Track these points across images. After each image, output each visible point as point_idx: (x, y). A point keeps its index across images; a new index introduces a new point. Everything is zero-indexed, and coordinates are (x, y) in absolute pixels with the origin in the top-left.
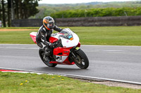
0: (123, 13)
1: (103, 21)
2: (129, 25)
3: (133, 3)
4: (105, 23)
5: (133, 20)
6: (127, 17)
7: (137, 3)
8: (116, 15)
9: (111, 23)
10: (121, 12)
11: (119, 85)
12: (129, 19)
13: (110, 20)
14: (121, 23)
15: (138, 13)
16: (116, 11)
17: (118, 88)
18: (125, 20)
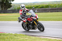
0: (48, 6)
1: (40, 10)
2: (51, 12)
3: (53, 2)
4: (41, 11)
5: (53, 9)
6: (50, 8)
7: (55, 2)
8: (45, 8)
9: (43, 11)
10: (47, 6)
11: (47, 38)
12: (51, 9)
13: (43, 10)
14: (47, 11)
15: (55, 6)
16: (45, 6)
17: (46, 39)
18: (49, 10)
